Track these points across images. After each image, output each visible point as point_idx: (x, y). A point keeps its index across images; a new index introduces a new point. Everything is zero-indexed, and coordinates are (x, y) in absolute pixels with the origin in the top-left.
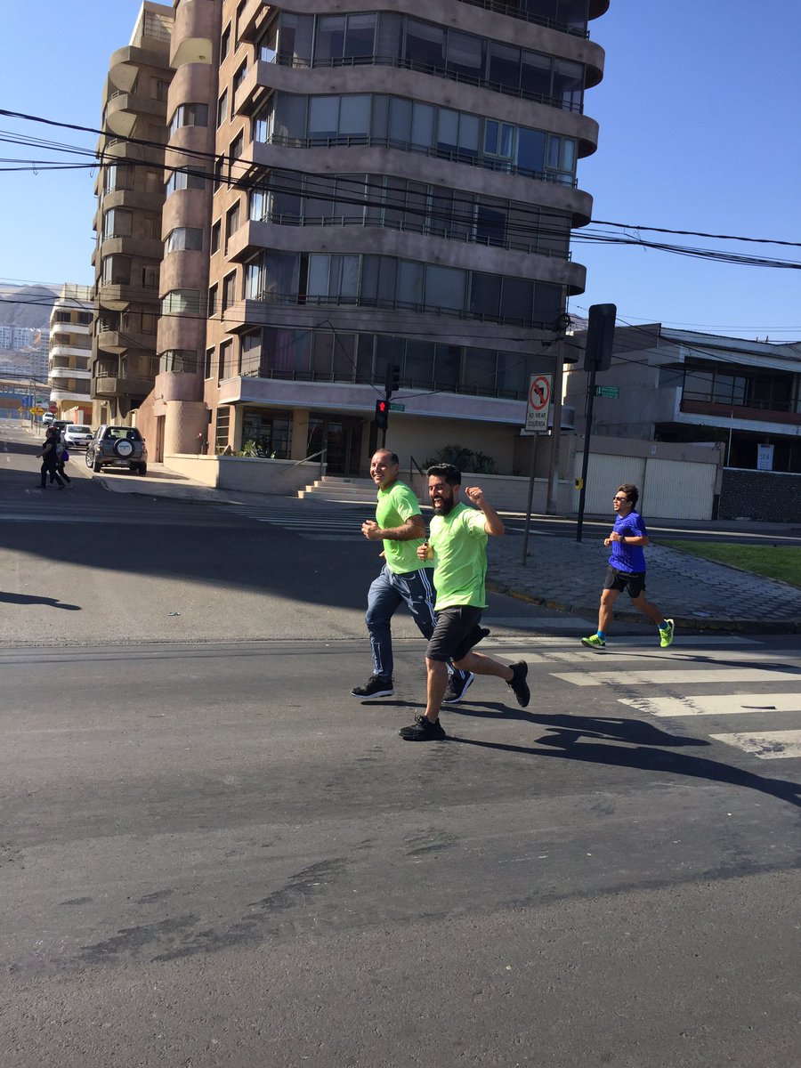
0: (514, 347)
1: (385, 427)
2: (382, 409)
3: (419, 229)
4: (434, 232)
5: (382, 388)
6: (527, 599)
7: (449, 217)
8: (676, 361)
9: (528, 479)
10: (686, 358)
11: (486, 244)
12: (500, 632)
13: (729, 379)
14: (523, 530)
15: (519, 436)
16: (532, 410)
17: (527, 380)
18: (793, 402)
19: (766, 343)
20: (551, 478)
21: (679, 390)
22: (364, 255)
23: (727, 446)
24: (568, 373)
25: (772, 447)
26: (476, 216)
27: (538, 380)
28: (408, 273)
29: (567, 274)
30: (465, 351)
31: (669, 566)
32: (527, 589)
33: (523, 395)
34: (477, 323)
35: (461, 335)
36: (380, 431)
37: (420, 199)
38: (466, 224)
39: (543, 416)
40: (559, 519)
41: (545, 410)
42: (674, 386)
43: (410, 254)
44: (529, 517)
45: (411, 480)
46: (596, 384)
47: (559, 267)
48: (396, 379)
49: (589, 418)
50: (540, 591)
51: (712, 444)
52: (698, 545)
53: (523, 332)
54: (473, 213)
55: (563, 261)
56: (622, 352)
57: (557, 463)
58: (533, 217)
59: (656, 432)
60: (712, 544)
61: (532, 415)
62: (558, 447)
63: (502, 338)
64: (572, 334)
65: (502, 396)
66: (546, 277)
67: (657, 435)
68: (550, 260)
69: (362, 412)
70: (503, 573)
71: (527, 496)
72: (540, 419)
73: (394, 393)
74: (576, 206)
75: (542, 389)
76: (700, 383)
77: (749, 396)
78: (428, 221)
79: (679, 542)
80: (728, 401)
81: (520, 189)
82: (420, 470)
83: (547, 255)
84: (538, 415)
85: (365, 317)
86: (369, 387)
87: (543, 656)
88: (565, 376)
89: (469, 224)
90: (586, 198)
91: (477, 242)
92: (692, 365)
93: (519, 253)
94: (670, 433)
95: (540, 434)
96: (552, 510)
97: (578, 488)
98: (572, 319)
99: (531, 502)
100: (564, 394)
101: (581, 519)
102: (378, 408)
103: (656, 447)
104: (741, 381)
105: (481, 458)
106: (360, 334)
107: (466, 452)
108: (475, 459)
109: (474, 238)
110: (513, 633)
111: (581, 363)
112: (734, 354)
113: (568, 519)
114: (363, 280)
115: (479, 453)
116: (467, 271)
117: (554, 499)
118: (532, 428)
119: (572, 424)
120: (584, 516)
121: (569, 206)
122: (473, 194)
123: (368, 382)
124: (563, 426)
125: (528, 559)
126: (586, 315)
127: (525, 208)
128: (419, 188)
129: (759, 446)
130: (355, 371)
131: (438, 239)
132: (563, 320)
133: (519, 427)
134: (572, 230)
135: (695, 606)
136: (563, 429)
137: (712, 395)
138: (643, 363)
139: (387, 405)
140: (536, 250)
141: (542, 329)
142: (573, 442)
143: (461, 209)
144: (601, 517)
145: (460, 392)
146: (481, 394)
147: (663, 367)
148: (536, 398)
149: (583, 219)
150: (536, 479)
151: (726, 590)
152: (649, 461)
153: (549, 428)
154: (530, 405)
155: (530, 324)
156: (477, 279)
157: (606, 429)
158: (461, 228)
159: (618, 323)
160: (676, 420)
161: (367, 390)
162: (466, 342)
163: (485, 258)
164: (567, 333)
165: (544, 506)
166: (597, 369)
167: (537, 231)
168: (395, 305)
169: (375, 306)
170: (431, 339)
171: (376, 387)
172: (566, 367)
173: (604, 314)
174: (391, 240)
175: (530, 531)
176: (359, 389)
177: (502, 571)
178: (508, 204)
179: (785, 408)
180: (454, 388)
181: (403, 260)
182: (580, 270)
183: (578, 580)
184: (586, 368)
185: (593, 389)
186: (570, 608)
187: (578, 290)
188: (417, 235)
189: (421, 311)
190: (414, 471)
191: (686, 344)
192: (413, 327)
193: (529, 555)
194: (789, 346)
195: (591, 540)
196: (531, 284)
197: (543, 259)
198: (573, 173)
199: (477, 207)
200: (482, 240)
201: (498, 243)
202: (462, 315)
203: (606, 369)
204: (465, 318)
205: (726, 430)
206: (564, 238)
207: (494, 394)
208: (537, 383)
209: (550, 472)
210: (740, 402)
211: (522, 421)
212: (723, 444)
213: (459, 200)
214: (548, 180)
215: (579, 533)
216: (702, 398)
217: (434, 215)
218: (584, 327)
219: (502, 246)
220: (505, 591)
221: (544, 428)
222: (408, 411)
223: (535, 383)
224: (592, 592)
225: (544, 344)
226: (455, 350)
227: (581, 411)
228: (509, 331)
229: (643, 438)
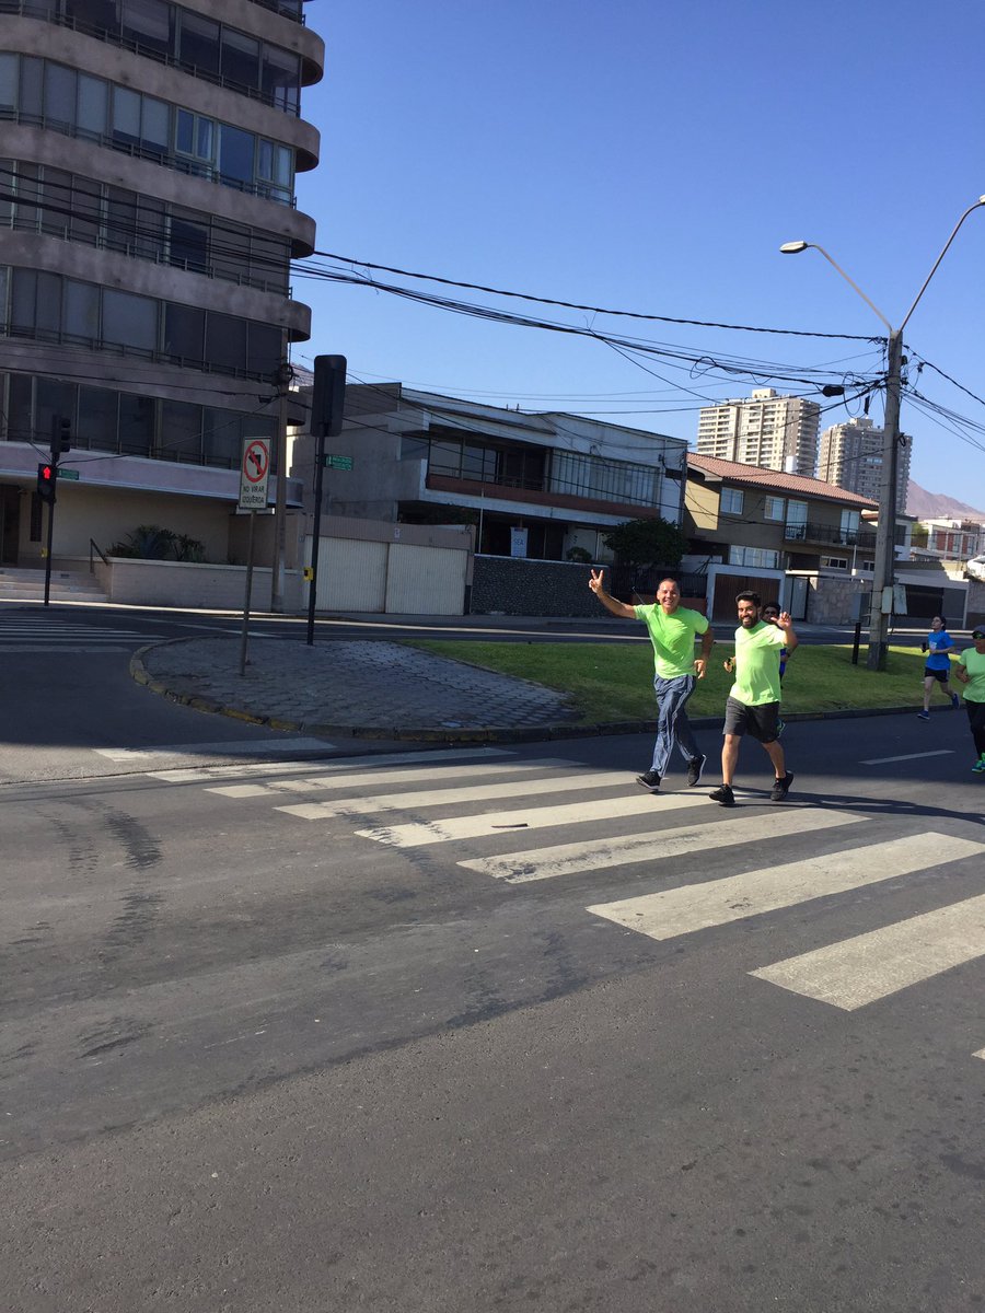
0: (225, 402)
1: (52, 501)
2: (47, 476)
3: (92, 241)
4: (111, 246)
5: (46, 448)
6: (247, 718)
7: (132, 230)
8: (419, 428)
9: (245, 568)
10: (431, 425)
11: (183, 268)
12: (211, 762)
13: (478, 452)
14: (240, 632)
15: (234, 514)
16: (247, 482)
17: (241, 445)
18: (546, 480)
19: (517, 412)
20: (275, 566)
21: (424, 462)
22: (15, 269)
23: (478, 530)
24: (294, 438)
25: (526, 530)
26: (168, 231)
27: (254, 444)
28: (77, 298)
29: (288, 314)
30: (160, 402)
31: (415, 670)
32: (246, 706)
33: (234, 462)
34: (174, 369)
35: (154, 383)
36: (45, 505)
37: (92, 201)
38: (155, 240)
39: (262, 489)
40: (287, 617)
41: (263, 482)
42: (419, 458)
43: (80, 271)
44: (247, 616)
45: (92, 570)
46: (326, 452)
47: (278, 305)
48: (66, 437)
49: (318, 492)
50: (263, 707)
51: (461, 527)
52: (446, 644)
53: (235, 384)
54: (164, 227)
55: (283, 298)
56: (358, 414)
57: (282, 548)
58: (243, 240)
59: (399, 513)
60: (463, 643)
61: (248, 488)
62: (283, 529)
63: (207, 390)
64: (296, 389)
65: (210, 464)
66: (262, 317)
67: (401, 516)
68: (267, 295)
69: (19, 479)
70: (216, 687)
71: (244, 589)
72: (256, 494)
73: (63, 456)
74: (295, 231)
75: (259, 457)
76: (448, 456)
77: (501, 472)
78: (104, 231)
79: (426, 641)
80: (479, 477)
81: (225, 203)
82: (103, 557)
83: (263, 289)
84: (255, 489)
85: (19, 351)
86: (27, 446)
87: (266, 786)
88: (290, 442)
89: (159, 241)
90: (307, 222)
91: (171, 265)
92: (438, 433)
93: (226, 284)
94: (415, 514)
95: (258, 512)
96: (278, 608)
97: (307, 579)
98: (296, 371)
99: (248, 597)
100: (289, 463)
101: (311, 618)
102: (41, 474)
103: (399, 530)
104: (491, 455)
105: (186, 543)
106: (13, 377)
107: (166, 535)
108: (178, 542)
109: (167, 259)
110: (229, 761)
111: (308, 425)
112: (483, 423)
113: (297, 617)
114: (13, 302)
115: (183, 535)
116: (159, 301)
117: (281, 592)
118: (248, 505)
119: (300, 500)
120: (316, 614)
121: (287, 230)
122: (164, 203)
123: (26, 439)
124: (289, 502)
125: (247, 669)
126: (311, 368)
127: (230, 227)
128: (94, 188)
129: (513, 529)
130: (6, 424)
131: (117, 256)
132: (284, 372)
133: (234, 503)
134: (292, 261)
135: (444, 716)
136: (289, 507)
137: (461, 470)
138: (383, 428)
139: (54, 470)
140: (247, 281)
141: (259, 381)
142: (301, 523)
143: (148, 220)
144: (337, 615)
145: (155, 457)
146: (182, 460)
147: (405, 435)
148: (252, 468)
149: (305, 249)
150: (255, 569)
151: (478, 695)
152: (392, 546)
153: (270, 506)
154: (244, 474)
155: (244, 375)
156: (172, 312)
157: (341, 507)
158: (148, 245)
159: (349, 380)
160: (421, 499)
161: (23, 450)
162: (160, 393)
163: (183, 286)
164: (290, 389)
165: (269, 604)
166: (326, 434)
167: (249, 257)
168: (62, 338)
169: (32, 337)
170: (113, 387)
171: (39, 447)
172: (290, 430)
173: (330, 368)
174: (52, 251)
175: (249, 633)
176: (12, 449)
177: (214, 684)
178: (210, 219)
179: (539, 487)
180: (147, 451)
181: (70, 279)
182: (304, 311)
183: (309, 692)
184: (314, 432)
185: (322, 458)
186: (300, 726)
187: (302, 335)
188: (89, 248)
189: (97, 348)
190: (95, 559)
191: (429, 407)
192: (86, 369)
193: (249, 663)
194: (541, 416)
195: (324, 642)
196: (243, 324)
197: (257, 293)
198: (291, 191)
199: (169, 219)
200: (177, 263)
201: (198, 267)
202: (154, 357)
203: (338, 434)
204: (159, 361)
205: (476, 511)
206: (282, 270)
207: (200, 460)
208: (253, 449)
209: (275, 557)
210: (491, 479)
211: (235, 496)
212: (474, 527)
213: (145, 209)
214: (260, 194)
215: (311, 633)
216: (449, 473)
217: (111, 224)
218: (309, 382)
219: (203, 273)
220: (218, 710)
221: (263, 505)
222: (82, 479)
223: (249, 449)
224: (327, 704)
225: (262, 400)
226: (147, 403)
227: (310, 486)
228: (218, 382)
229: (385, 519)
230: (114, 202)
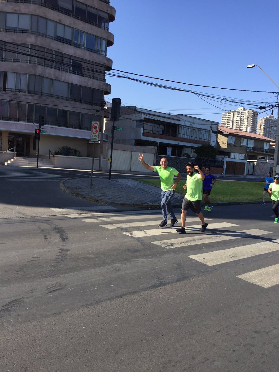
0: (86, 112)
1: (39, 139)
2: (38, 132)
3: (50, 67)
4: (56, 68)
5: (38, 124)
6: (92, 200)
7: (62, 63)
8: (141, 119)
9: (92, 158)
10: (144, 118)
11: (75, 74)
12: (82, 212)
13: (158, 126)
14: (90, 176)
15: (89, 143)
16: (93, 134)
17: (91, 124)
18: (177, 134)
19: (169, 114)
20: (100, 158)
21: (142, 129)
22: (29, 75)
23: (157, 148)
24: (105, 122)
25: (171, 148)
26: (71, 64)
27: (95, 123)
28: (46, 82)
29: (104, 87)
30: (69, 111)
31: (139, 187)
32: (92, 197)
33: (89, 129)
34: (72, 102)
35: (67, 106)
36: (37, 140)
37: (51, 56)
38: (68, 66)
39: (97, 136)
40: (103, 172)
41: (97, 134)
42: (141, 127)
43: (47, 75)
44: (92, 172)
45: (50, 158)
46: (115, 126)
47: (101, 84)
48: (43, 121)
49: (113, 137)
50: (96, 197)
51: (153, 147)
52: (148, 180)
53: (90, 107)
54: (70, 62)
55: (103, 82)
56: (124, 115)
57: (102, 153)
58: (92, 66)
59: (135, 143)
60: (153, 180)
61: (93, 136)
62: (102, 147)
63: (82, 108)
64: (106, 108)
65: (82, 129)
66: (97, 88)
67: (135, 144)
68: (99, 81)
69: (30, 133)
70: (83, 191)
71: (92, 164)
72: (95, 137)
73: (42, 126)
74: (107, 63)
75: (96, 127)
76: (149, 127)
77: (164, 131)
78: (54, 64)
79: (142, 179)
80: (157, 133)
81: (87, 56)
82: (53, 155)
83: (97, 80)
84: (95, 136)
85: (30, 98)
86: (32, 124)
87: (97, 219)
88: (105, 123)
89: (69, 66)
90: (110, 61)
91: (72, 73)
92: (146, 120)
93: (87, 78)
94: (139, 143)
95: (96, 142)
96: (101, 169)
97: (109, 161)
98: (106, 103)
99: (93, 167)
100: (104, 129)
101: (110, 172)
102: (36, 132)
103: (135, 148)
104: (161, 127)
105: (75, 151)
106: (28, 104)
107: (70, 149)
108: (73, 151)
109: (71, 71)
110: (87, 212)
111: (110, 118)
112: (160, 117)
113: (106, 172)
114: (29, 84)
115: (74, 149)
116: (69, 83)
117: (101, 165)
118: (93, 140)
119: (107, 139)
120: (111, 171)
121: (105, 63)
122: (70, 56)
123: (32, 122)
124: (104, 140)
125: (92, 186)
126: (111, 102)
127: (89, 62)
128: (51, 52)
129: (167, 148)
130: (27, 118)
131: (58, 71)
132: (103, 103)
133: (89, 140)
134: (106, 72)
135: (148, 201)
136: (104, 141)
137: (153, 131)
138: (131, 119)
139: (40, 131)
140: (93, 78)
141: (96, 106)
142: (107, 146)
143: (66, 61)
144: (117, 172)
145: (67, 127)
146: (75, 128)
147: (137, 121)
148: (94, 130)
149: (109, 68)
150: (95, 158)
151: (157, 195)
152: (133, 152)
153: (99, 141)
154: (92, 132)
155: (92, 104)
156: (72, 87)
157: (119, 141)
158: (66, 68)
159: (122, 105)
160: (141, 139)
161: (31, 125)
162: (69, 109)
163: (75, 79)
164: (105, 108)
165: (98, 168)
166: (115, 120)
167: (94, 71)
168: (42, 94)
169: (34, 94)
170: (56, 107)
171: (35, 124)
172: (105, 119)
173: (116, 102)
174: (40, 70)
175: (93, 176)
176: (28, 125)
177: (83, 190)
178: (83, 60)
179: (175, 136)
180: (65, 125)
181: (44, 77)
182: (109, 86)
183: (109, 193)
184: (111, 120)
185: (113, 128)
186: (107, 203)
187: (109, 93)
188: (50, 68)
189: (52, 97)
190: (51, 155)
191: (144, 113)
192: (49, 103)
193: (93, 185)
194: (176, 115)
195: (113, 179)
196: (92, 89)
197: (96, 81)
198: (106, 52)
199: (72, 60)
200: (74, 72)
201: (80, 74)
202: (67, 99)
203: (118, 121)
204: (68, 100)
205: (157, 143)
206: (103, 74)
207: (79, 128)
208: (94, 125)
209: (100, 156)
210: (161, 133)
211: (89, 138)
212: (156, 147)
213: (65, 57)
214: (97, 53)
215: (110, 177)
216: (149, 131)
217: (56, 62)
218: (110, 106)
219: (81, 75)
220: (84, 198)
221: (97, 141)
222: (47, 133)
223: (93, 125)
224: (114, 197)
225: (97, 111)
226: (65, 112)
227: (110, 135)
228: (85, 106)
229: (131, 145)
230: (57, 56)
